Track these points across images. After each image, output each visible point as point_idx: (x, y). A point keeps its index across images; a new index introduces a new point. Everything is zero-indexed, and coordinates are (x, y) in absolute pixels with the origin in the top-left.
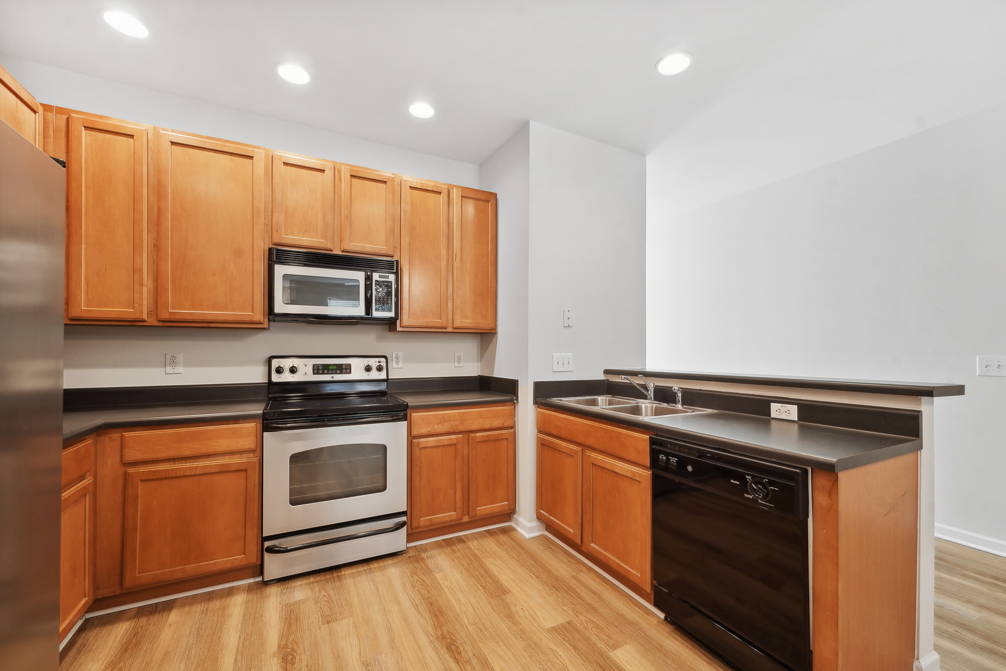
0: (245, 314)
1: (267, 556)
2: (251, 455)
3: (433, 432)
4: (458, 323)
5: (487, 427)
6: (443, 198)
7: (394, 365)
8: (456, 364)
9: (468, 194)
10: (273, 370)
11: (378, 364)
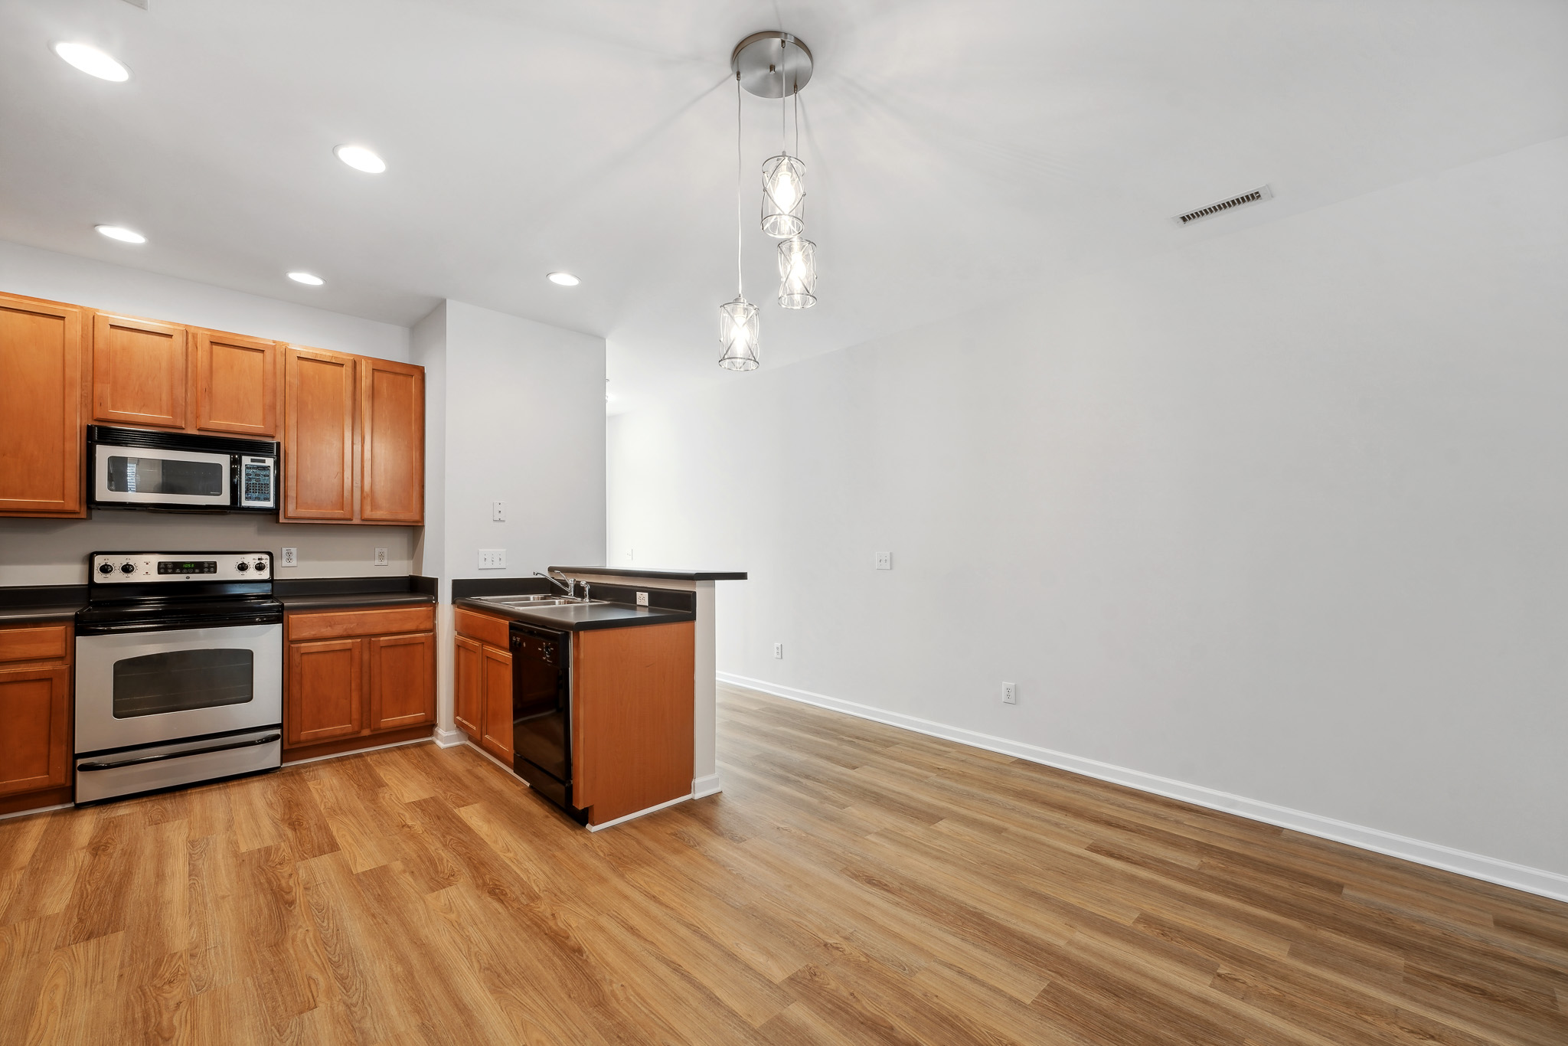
0: (56, 502)
1: (79, 775)
2: (58, 663)
3: (319, 635)
4: (368, 513)
5: (394, 629)
6: (346, 371)
7: (285, 563)
8: (377, 562)
9: (382, 368)
10: (95, 568)
11: (258, 562)
